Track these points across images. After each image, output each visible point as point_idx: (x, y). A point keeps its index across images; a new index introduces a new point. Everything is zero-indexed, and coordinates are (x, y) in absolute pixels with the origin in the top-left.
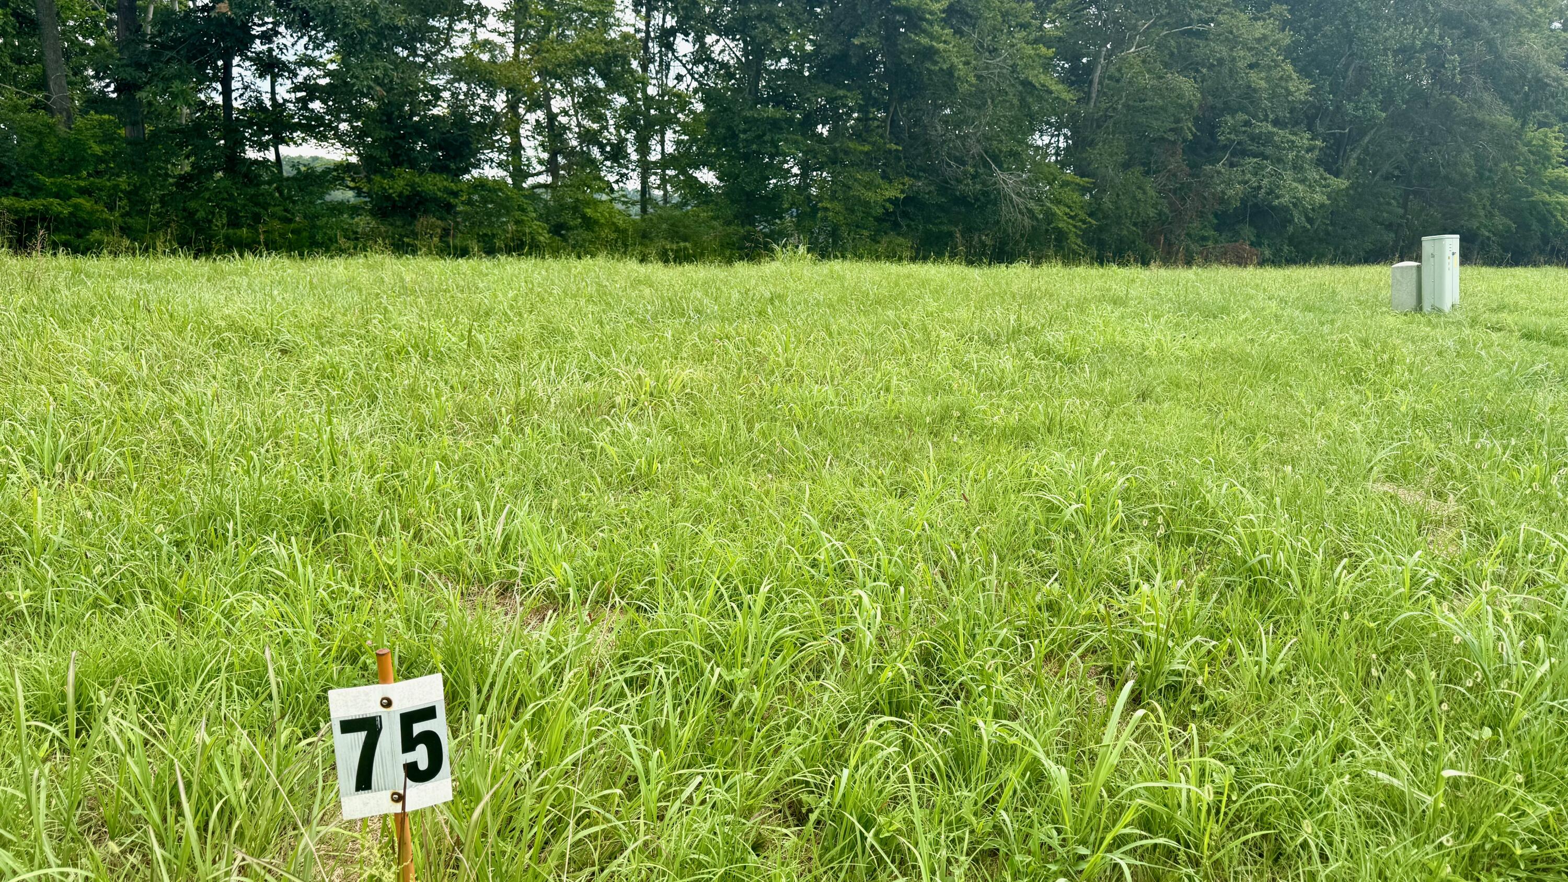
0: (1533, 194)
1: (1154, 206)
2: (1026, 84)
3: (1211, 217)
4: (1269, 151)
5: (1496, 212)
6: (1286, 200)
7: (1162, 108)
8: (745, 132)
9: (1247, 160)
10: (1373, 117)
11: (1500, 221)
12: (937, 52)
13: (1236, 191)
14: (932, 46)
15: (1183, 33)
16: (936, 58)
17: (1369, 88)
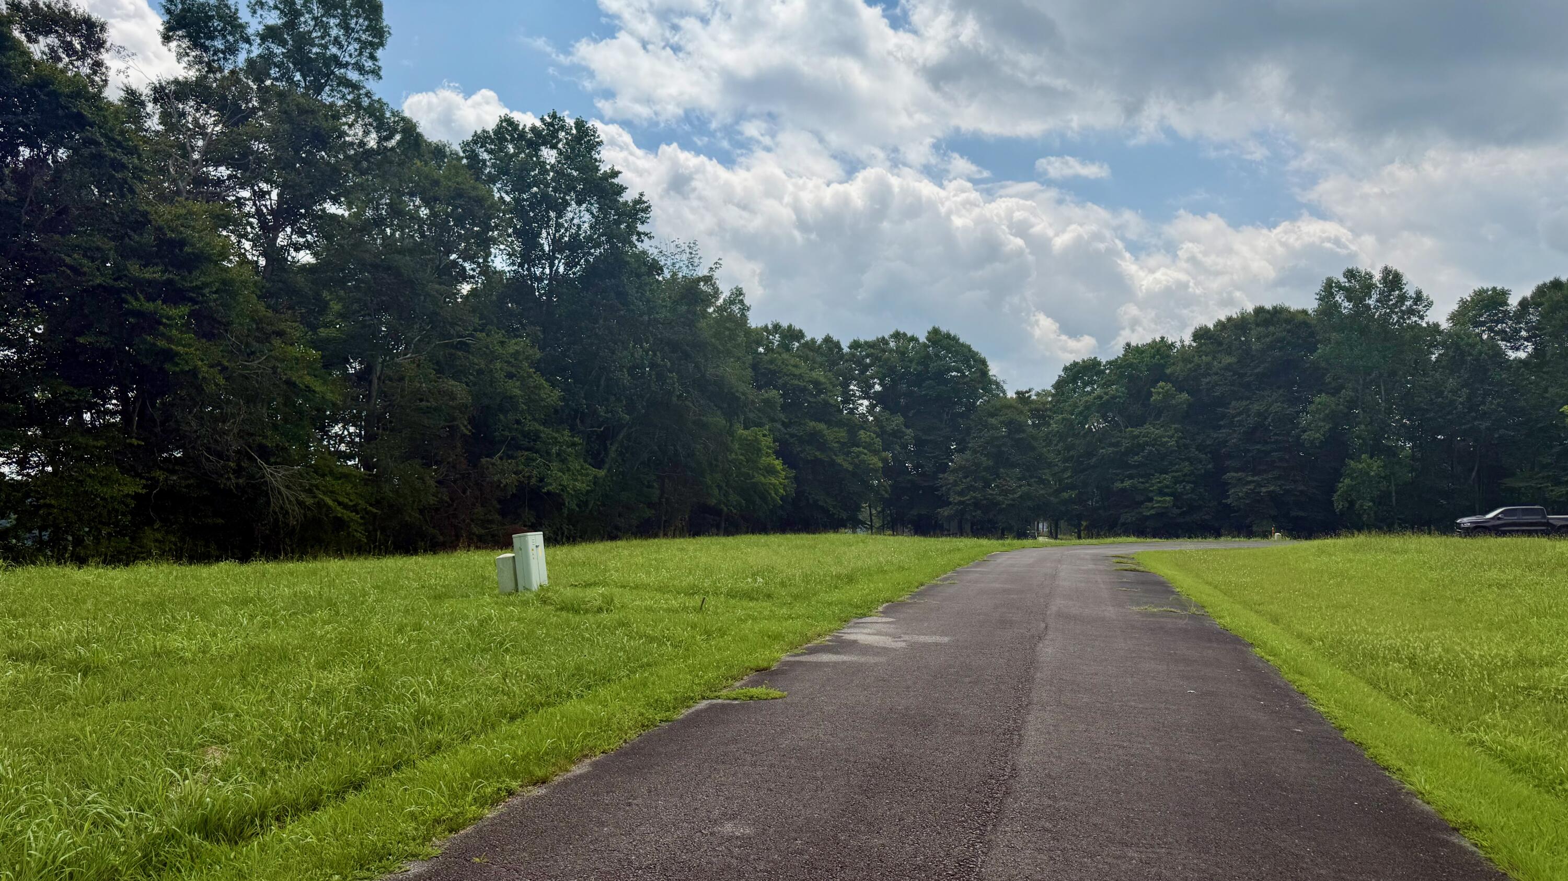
0: (754, 477)
1: (435, 495)
2: (289, 383)
3: (495, 503)
4: (539, 445)
5: (731, 491)
6: (553, 487)
7: (435, 409)
9: (520, 453)
10: (621, 419)
12: (177, 354)
14: (172, 349)
15: (446, 345)
16: (176, 359)
17: (615, 395)
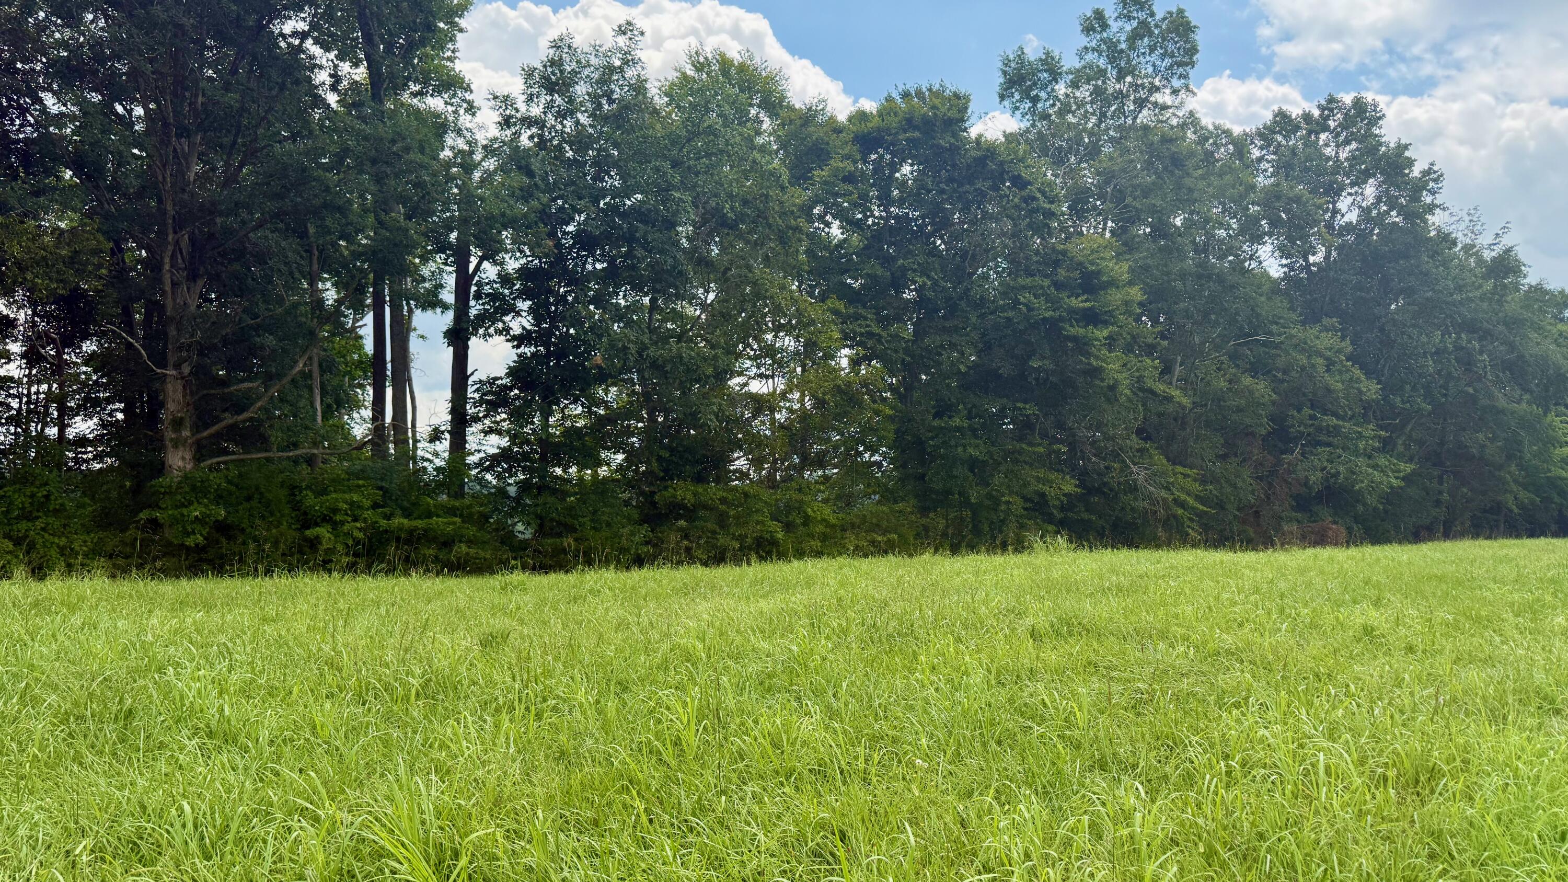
0: (1549, 470)
1: (1253, 492)
3: (1290, 500)
4: (1339, 441)
6: (1364, 484)
8: (932, 438)
9: (1320, 450)
10: (1419, 409)
11: (1525, 496)
12: (1104, 371)
13: (1315, 478)
14: (1100, 367)
16: (1103, 376)
17: (1410, 384)
